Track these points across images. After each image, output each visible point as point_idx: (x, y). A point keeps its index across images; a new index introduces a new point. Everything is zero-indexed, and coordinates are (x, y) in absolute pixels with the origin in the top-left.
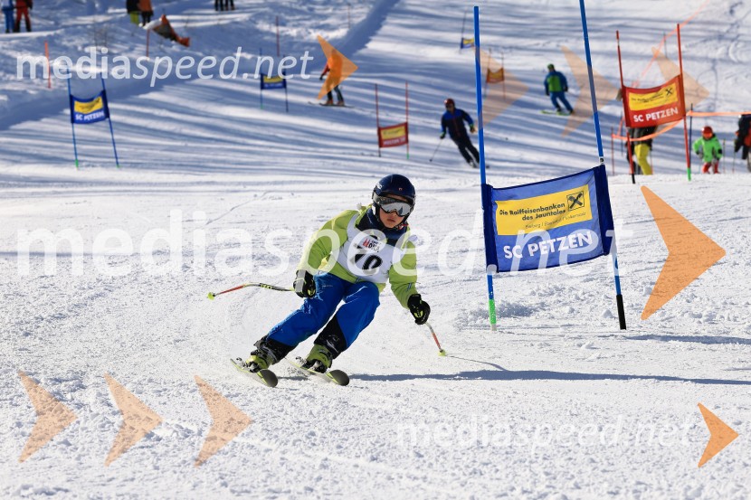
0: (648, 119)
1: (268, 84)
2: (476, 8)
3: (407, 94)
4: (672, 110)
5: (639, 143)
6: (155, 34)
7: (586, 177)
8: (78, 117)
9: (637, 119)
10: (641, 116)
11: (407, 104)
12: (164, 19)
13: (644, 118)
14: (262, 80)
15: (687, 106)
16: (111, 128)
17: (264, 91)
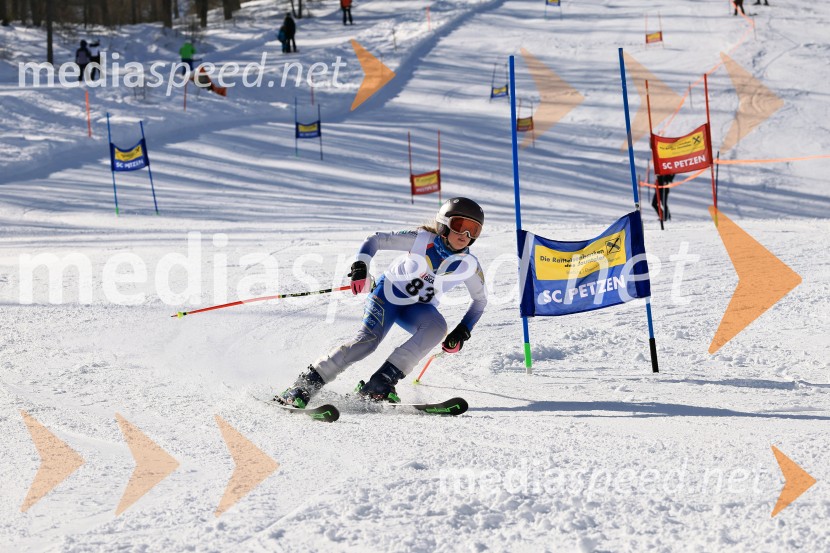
0: (676, 166)
1: (305, 133)
2: (512, 58)
3: (439, 145)
4: (700, 157)
8: (118, 165)
9: (666, 166)
10: (669, 163)
11: (439, 155)
13: (673, 165)
14: (297, 129)
15: (714, 154)
16: (151, 174)
17: (299, 140)
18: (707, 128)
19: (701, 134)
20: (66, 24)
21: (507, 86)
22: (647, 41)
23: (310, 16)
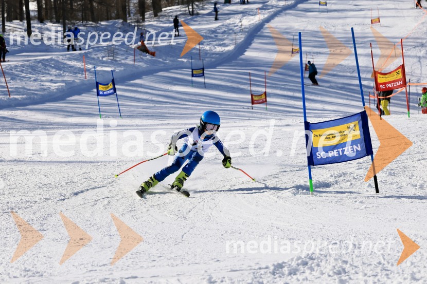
0: (387, 87)
1: (196, 74)
2: (300, 33)
3: (265, 77)
4: (399, 82)
5: (383, 99)
6: (138, 50)
7: (357, 117)
8: (101, 93)
9: (382, 87)
11: (265, 82)
13: (385, 86)
14: (192, 72)
15: (407, 80)
16: (117, 97)
17: (193, 77)
18: (403, 66)
19: (400, 70)
20: (73, 21)
22: (372, 23)
23: (198, 14)
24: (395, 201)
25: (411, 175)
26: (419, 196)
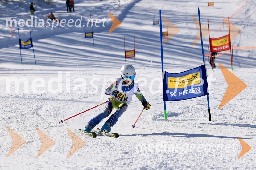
0: (218, 49)
1: (88, 36)
2: (160, 10)
4: (226, 46)
8: (22, 46)
9: (215, 49)
10: (216, 48)
11: (135, 45)
12: (52, 13)
13: (217, 49)
14: (85, 35)
15: (232, 45)
16: (33, 51)
17: (86, 38)
18: (229, 36)
19: (227, 38)
21: (159, 21)
22: (208, 5)
24: (222, 127)
25: (233, 109)
26: (239, 124)
